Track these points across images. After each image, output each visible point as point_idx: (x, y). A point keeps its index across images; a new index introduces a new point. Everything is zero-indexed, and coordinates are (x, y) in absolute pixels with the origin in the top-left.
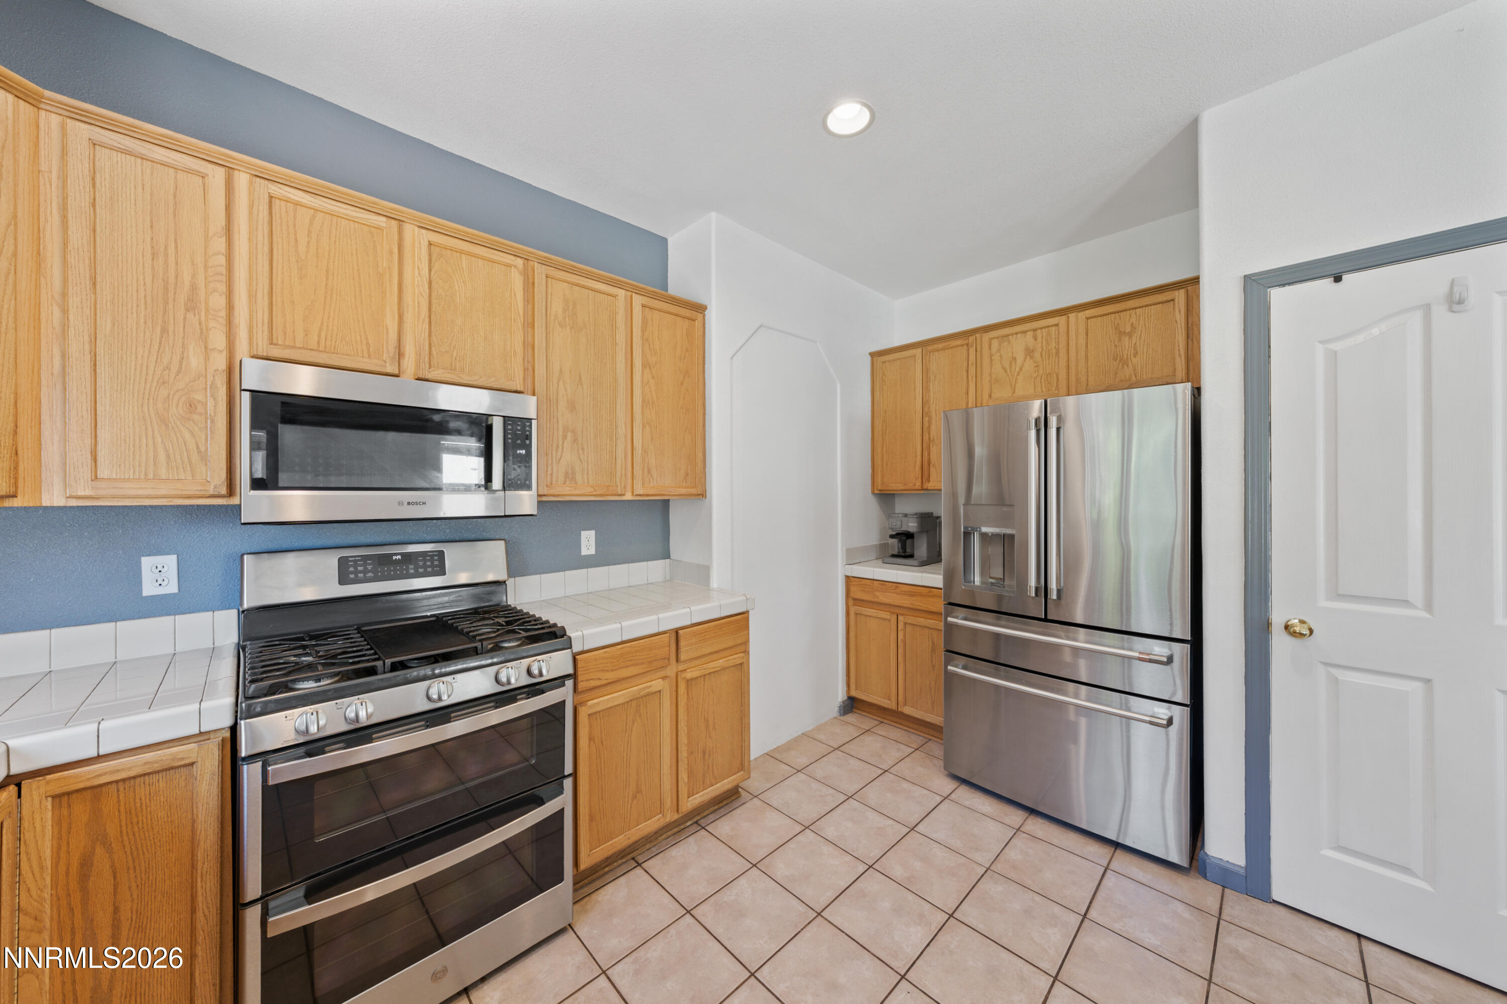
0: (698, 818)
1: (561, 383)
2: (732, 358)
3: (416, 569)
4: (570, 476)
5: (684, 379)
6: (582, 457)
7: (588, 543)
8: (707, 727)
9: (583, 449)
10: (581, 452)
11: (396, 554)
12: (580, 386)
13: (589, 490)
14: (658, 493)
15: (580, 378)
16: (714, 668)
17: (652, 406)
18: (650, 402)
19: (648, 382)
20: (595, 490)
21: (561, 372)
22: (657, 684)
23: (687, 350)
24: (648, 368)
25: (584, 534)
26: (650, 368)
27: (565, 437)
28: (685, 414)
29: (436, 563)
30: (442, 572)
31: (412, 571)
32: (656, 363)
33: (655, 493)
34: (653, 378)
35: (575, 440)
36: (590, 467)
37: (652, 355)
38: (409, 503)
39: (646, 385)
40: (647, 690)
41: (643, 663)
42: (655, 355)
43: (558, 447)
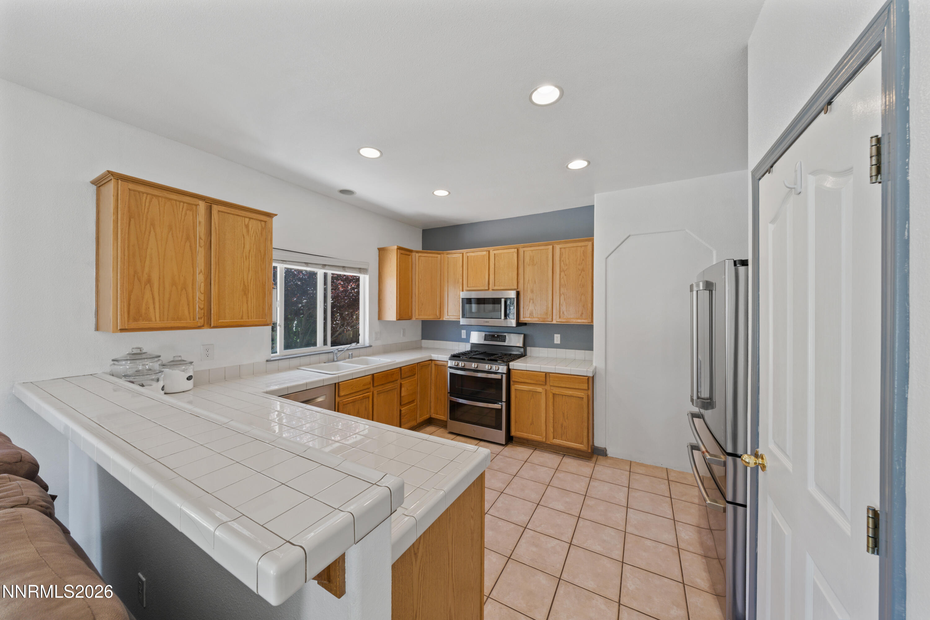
0: (566, 454)
1: (529, 284)
2: (607, 258)
3: (500, 339)
4: (531, 314)
5: (581, 272)
6: (535, 308)
7: (557, 339)
8: (564, 416)
9: (536, 305)
10: (535, 306)
11: (496, 335)
12: (535, 284)
13: (536, 319)
14: (567, 321)
15: (535, 281)
16: (566, 394)
17: (565, 287)
18: (564, 285)
19: (563, 277)
20: (540, 320)
21: (529, 280)
22: (539, 389)
23: (583, 260)
24: (563, 272)
25: (556, 335)
26: (564, 272)
27: (530, 302)
28: (582, 287)
29: (504, 338)
30: (505, 341)
31: (498, 340)
32: (567, 269)
33: (565, 321)
34: (565, 275)
35: (533, 302)
36: (538, 311)
37: (565, 266)
38: (486, 322)
39: (562, 279)
40: (535, 390)
41: (534, 380)
42: (566, 265)
43: (527, 305)
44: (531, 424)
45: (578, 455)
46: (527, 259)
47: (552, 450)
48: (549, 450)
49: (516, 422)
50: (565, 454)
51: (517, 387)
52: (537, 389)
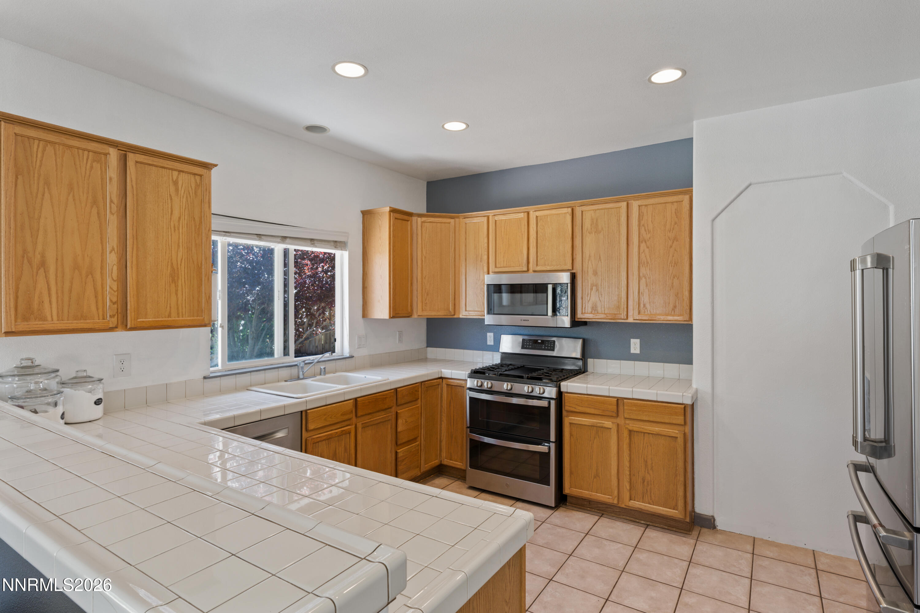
0: (651, 524)
1: (590, 262)
2: (713, 220)
3: (545, 347)
4: (594, 308)
5: (673, 243)
6: (601, 299)
7: (635, 346)
8: (646, 466)
9: (601, 295)
10: (600, 296)
11: (539, 340)
12: (600, 262)
13: (602, 316)
14: (650, 319)
15: (600, 257)
16: (650, 431)
17: (647, 266)
18: (645, 263)
19: (644, 251)
20: (607, 317)
21: (590, 256)
22: (608, 423)
23: (676, 223)
24: (644, 242)
25: (633, 341)
26: (646, 242)
27: (592, 289)
28: (674, 266)
29: (552, 345)
30: (553, 350)
31: (543, 348)
32: (650, 238)
33: (647, 319)
34: (648, 247)
35: (597, 290)
36: (605, 303)
37: (646, 234)
38: (524, 320)
39: (642, 253)
40: (601, 425)
41: (599, 409)
42: (649, 233)
43: (588, 295)
44: (595, 477)
45: (668, 526)
46: (587, 224)
47: (628, 518)
48: (624, 517)
49: (571, 473)
50: (648, 523)
51: (572, 419)
52: (604, 423)
